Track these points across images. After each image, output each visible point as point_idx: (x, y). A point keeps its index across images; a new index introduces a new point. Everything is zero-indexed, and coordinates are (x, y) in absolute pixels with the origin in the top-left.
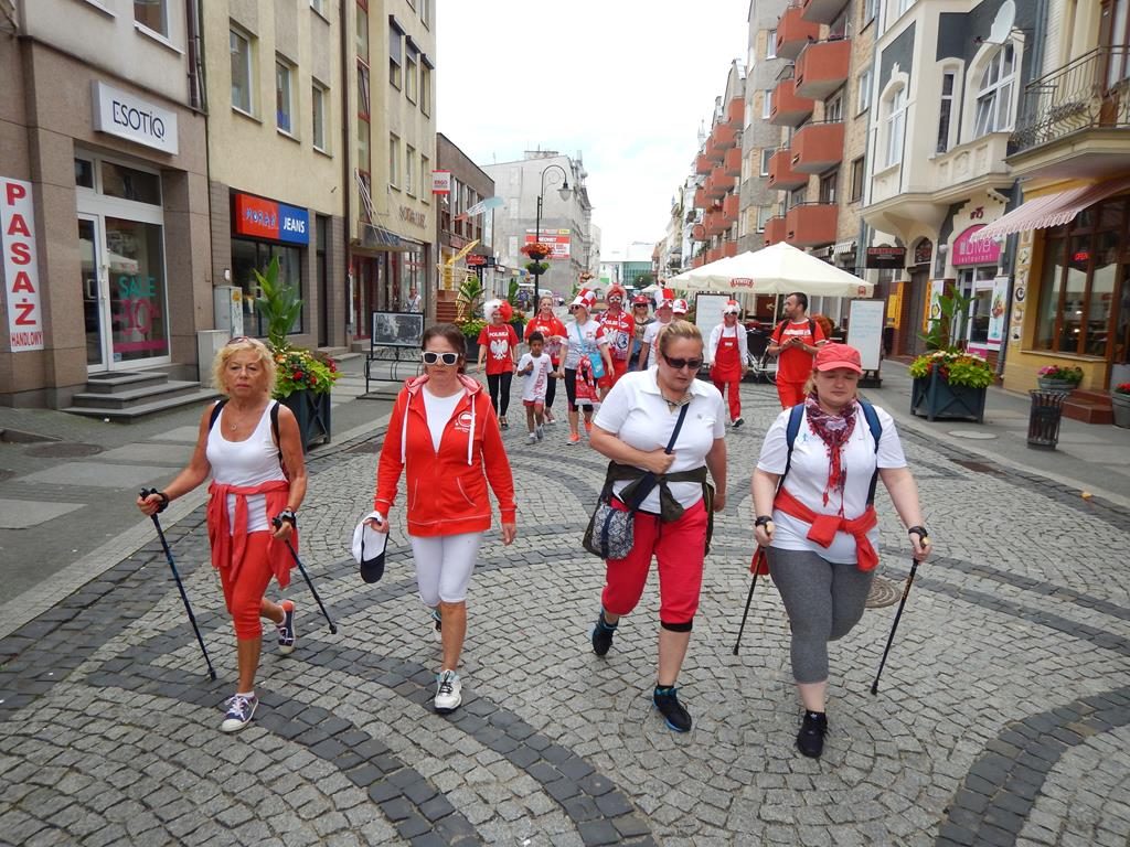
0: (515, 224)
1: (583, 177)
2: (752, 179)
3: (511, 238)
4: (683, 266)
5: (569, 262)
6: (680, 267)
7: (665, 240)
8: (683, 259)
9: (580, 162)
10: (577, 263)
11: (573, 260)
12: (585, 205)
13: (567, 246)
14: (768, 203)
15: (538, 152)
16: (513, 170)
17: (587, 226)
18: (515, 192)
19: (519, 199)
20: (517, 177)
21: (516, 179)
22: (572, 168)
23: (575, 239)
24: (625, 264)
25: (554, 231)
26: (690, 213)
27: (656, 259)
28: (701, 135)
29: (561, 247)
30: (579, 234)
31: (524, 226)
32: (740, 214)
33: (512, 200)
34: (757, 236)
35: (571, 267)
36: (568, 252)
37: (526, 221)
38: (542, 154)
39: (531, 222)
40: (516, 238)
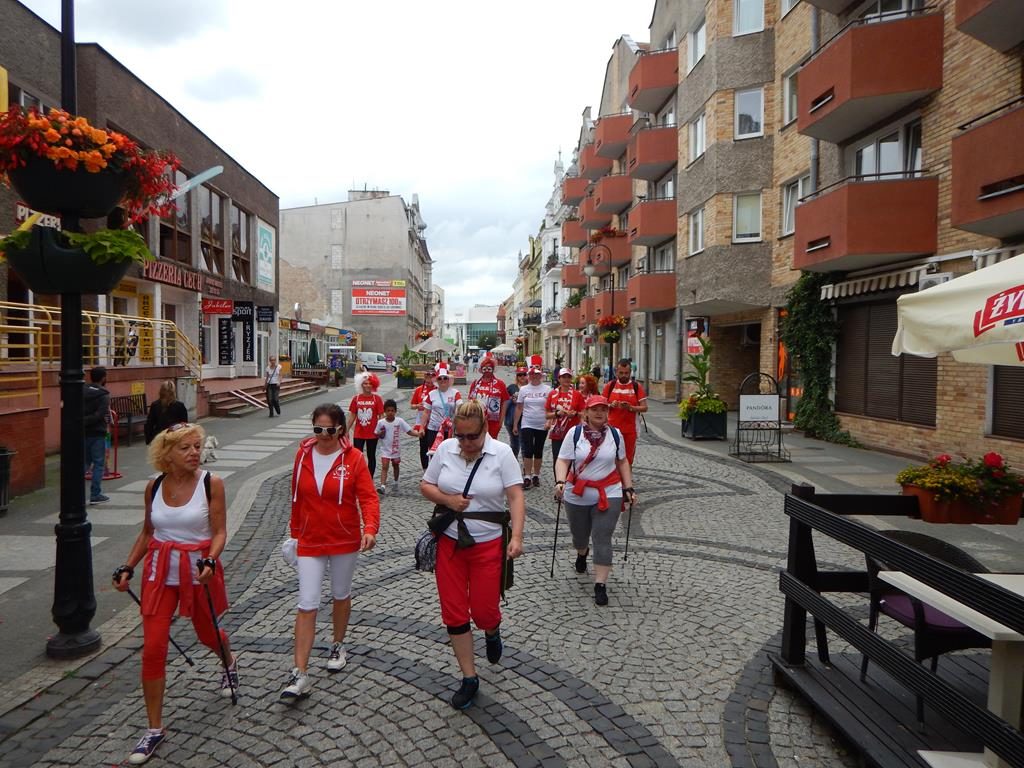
0: (339, 275)
1: (422, 226)
3: (334, 293)
4: (543, 320)
5: (405, 319)
6: (539, 322)
7: (512, 298)
8: (544, 312)
9: (416, 206)
10: (416, 321)
11: (410, 317)
12: (424, 258)
13: (403, 300)
15: (365, 192)
16: (334, 212)
17: (428, 282)
18: (338, 237)
19: (343, 246)
20: (341, 221)
21: (338, 222)
22: (406, 210)
23: (413, 293)
24: (469, 325)
25: (386, 283)
26: (549, 258)
27: (501, 318)
28: (558, 168)
29: (396, 302)
30: (418, 289)
31: (348, 278)
33: (334, 247)
35: (406, 324)
36: (404, 308)
37: (352, 272)
38: (369, 194)
39: (358, 273)
40: (340, 292)
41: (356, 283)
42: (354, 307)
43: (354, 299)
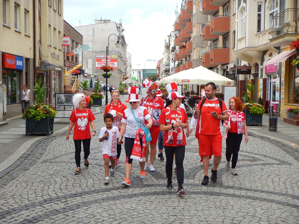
0: (91, 53)
1: (123, 31)
2: (197, 36)
3: (89, 60)
4: (170, 72)
5: (117, 70)
6: (169, 72)
7: (162, 59)
8: (171, 69)
9: (121, 24)
10: (121, 71)
11: (119, 70)
12: (124, 44)
13: (116, 63)
14: (204, 46)
15: (101, 20)
16: (89, 29)
17: (125, 54)
18: (91, 38)
19: (93, 42)
20: (91, 32)
21: (91, 33)
22: (117, 27)
23: (120, 60)
24: (144, 70)
26: (173, 48)
27: (159, 68)
28: (176, 13)
29: (113, 64)
30: (121, 58)
31: (94, 54)
32: (193, 50)
33: (89, 42)
34: (200, 60)
35: (118, 73)
36: (116, 66)
37: (96, 52)
38: (103, 21)
39: (98, 53)
40: (91, 60)
41: (98, 56)
42: (97, 66)
43: (97, 63)
